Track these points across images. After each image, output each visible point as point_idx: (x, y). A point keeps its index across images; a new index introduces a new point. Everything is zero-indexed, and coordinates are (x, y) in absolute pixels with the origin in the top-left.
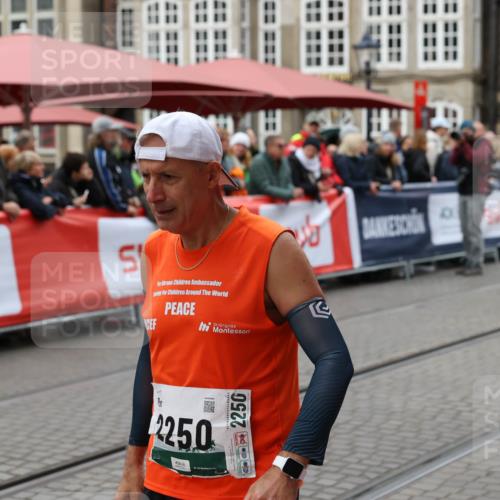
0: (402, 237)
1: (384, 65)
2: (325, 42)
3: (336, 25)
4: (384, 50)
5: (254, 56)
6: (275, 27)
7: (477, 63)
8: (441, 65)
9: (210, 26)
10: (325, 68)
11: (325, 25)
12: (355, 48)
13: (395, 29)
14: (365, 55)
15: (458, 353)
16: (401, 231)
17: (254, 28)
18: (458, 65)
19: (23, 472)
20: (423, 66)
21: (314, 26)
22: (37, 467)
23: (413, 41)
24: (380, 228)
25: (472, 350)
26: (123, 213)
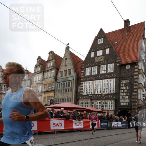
0: (105, 126)
1: (105, 109)
2: (98, 106)
3: (100, 105)
4: (105, 107)
5: (91, 107)
6: (93, 105)
7: (114, 109)
8: (110, 109)
9: (87, 104)
10: (98, 109)
11: (99, 105)
12: (101, 107)
13: (106, 105)
14: (102, 107)
15: (110, 137)
16: (105, 125)
17: (91, 105)
18: (112, 109)
19: (62, 143)
20: (109, 109)
21: (97, 105)
22: (63, 143)
23: (108, 107)
24: (103, 124)
25: (111, 136)
26: (76, 120)
